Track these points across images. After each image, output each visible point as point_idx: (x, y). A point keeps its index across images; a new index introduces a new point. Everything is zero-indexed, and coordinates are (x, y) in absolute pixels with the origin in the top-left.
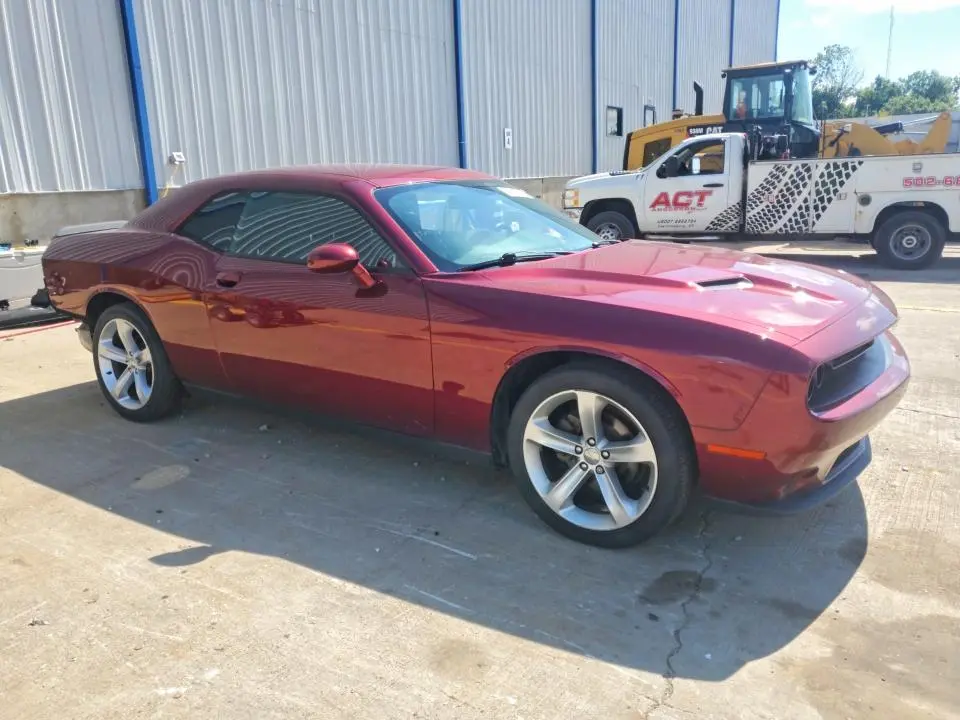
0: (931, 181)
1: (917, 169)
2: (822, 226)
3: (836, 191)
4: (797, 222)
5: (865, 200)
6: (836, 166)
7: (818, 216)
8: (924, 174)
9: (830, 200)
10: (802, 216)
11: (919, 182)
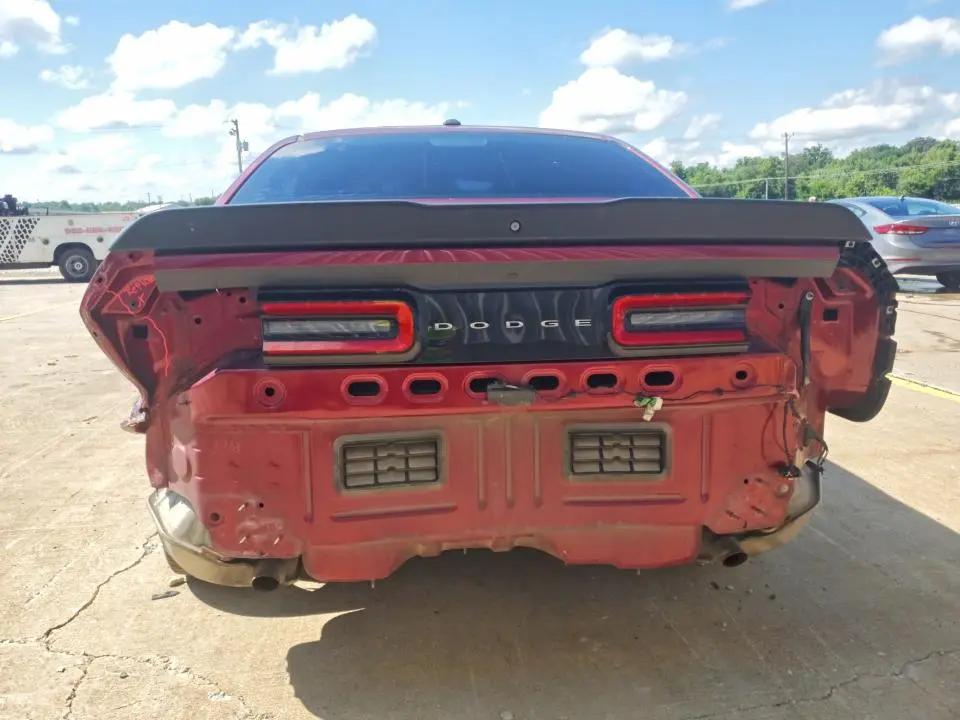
0: (79, 231)
1: (71, 223)
2: (22, 258)
3: (27, 237)
4: (7, 256)
5: (46, 242)
6: (24, 221)
7: (20, 252)
8: (76, 226)
9: (25, 242)
10: (9, 252)
11: (74, 231)
